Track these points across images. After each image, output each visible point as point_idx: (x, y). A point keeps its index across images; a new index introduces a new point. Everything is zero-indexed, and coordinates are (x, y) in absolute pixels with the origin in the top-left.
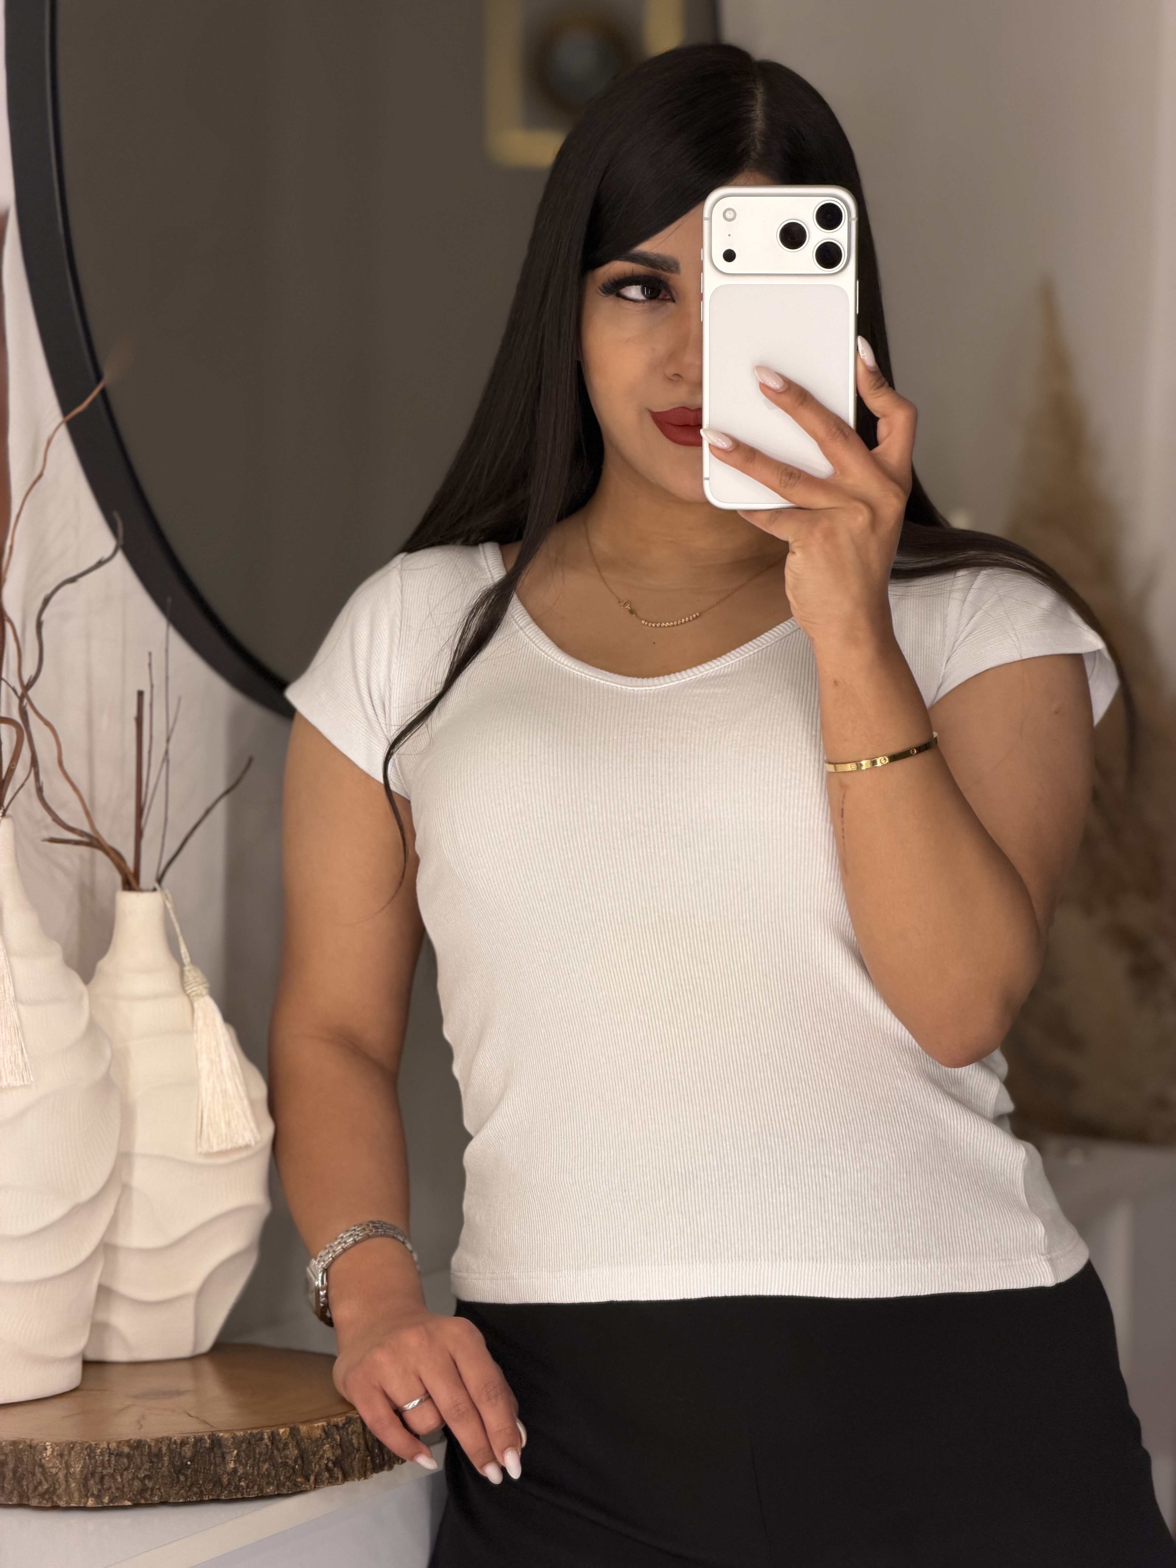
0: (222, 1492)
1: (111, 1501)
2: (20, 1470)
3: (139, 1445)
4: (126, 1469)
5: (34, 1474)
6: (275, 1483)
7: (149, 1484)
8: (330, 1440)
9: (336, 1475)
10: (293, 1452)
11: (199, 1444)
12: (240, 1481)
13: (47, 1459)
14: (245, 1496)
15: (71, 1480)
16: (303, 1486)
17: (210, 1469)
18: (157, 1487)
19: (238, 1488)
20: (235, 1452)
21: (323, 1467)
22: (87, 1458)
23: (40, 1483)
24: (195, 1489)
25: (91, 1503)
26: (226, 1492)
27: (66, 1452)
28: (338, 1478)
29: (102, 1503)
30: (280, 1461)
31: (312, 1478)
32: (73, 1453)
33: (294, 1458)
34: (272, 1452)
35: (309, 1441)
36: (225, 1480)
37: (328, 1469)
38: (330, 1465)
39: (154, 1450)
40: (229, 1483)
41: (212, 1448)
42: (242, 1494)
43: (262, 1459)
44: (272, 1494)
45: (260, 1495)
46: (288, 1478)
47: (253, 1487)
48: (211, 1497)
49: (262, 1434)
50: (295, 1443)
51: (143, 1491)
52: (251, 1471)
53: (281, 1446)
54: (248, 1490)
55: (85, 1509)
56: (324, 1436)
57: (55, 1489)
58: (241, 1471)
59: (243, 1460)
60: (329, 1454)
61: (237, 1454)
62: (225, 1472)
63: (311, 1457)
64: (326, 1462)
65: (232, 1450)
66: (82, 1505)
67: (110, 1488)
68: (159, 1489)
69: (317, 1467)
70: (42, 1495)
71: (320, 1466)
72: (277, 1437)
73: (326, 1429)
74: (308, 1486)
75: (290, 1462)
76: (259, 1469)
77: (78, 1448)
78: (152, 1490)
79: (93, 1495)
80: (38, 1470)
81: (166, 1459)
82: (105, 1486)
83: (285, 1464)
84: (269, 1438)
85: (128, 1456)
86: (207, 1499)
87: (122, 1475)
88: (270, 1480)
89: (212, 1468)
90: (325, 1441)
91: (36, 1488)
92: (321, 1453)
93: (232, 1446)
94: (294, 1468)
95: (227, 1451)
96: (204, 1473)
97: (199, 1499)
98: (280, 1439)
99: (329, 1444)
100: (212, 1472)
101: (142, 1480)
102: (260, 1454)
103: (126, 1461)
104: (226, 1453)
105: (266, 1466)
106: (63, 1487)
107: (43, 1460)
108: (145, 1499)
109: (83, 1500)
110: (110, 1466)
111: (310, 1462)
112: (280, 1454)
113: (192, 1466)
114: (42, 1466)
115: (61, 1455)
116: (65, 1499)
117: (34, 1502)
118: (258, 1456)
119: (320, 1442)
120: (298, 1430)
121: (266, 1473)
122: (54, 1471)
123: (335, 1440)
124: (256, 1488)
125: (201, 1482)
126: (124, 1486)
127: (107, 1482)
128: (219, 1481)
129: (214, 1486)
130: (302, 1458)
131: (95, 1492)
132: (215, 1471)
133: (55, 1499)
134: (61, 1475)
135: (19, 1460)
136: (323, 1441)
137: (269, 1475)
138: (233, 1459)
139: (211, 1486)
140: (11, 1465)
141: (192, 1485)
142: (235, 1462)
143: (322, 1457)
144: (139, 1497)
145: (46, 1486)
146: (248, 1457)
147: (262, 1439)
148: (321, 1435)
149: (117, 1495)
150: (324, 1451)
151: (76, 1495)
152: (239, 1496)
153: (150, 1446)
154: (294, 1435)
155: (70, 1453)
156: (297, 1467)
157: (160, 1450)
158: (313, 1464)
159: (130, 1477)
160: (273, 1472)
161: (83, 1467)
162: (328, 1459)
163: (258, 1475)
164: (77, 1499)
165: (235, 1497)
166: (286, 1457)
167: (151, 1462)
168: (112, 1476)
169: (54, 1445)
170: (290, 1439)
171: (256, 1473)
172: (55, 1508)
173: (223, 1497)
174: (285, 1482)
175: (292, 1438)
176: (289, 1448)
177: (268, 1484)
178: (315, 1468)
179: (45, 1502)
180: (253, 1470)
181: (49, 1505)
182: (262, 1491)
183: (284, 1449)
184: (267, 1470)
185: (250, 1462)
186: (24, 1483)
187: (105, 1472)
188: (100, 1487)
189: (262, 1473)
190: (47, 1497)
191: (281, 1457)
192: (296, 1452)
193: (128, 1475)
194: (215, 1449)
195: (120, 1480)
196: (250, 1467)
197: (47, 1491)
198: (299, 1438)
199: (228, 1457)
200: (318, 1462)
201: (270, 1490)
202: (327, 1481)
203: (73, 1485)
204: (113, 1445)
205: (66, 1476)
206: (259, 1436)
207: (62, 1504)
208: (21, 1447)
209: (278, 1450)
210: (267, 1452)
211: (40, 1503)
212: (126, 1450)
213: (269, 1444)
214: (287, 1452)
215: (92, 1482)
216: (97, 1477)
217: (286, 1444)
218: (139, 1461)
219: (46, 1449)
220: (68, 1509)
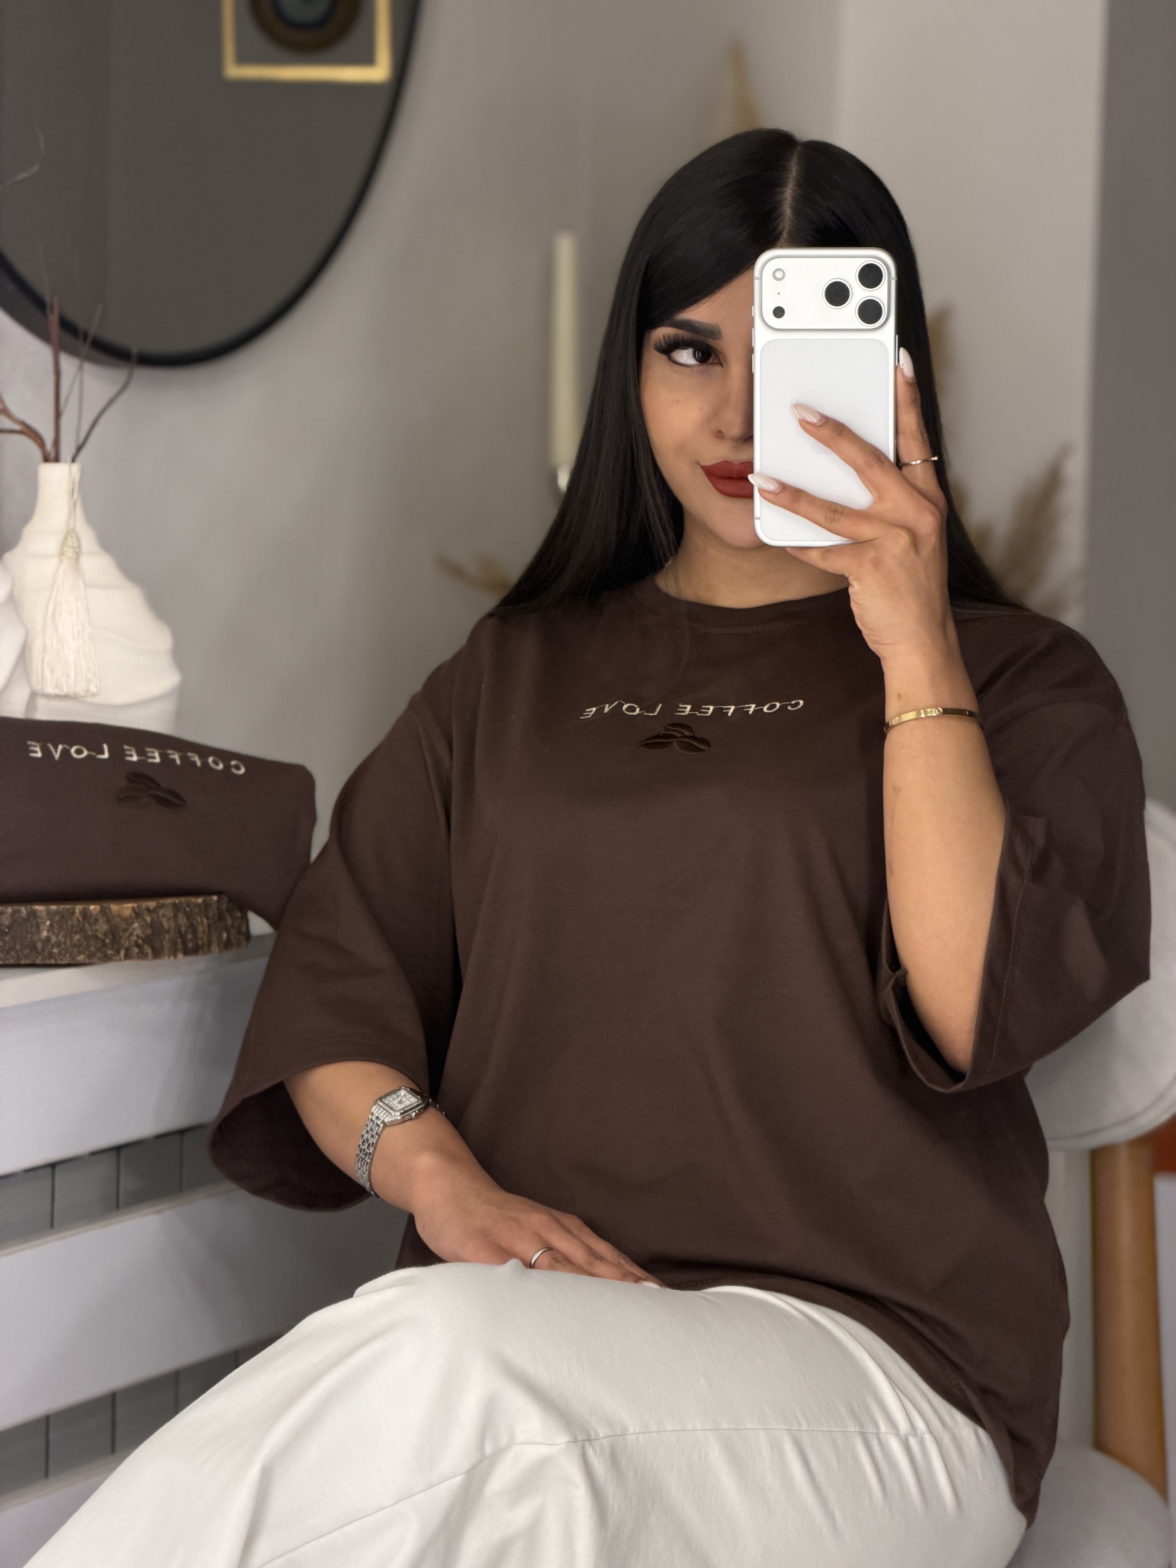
0: (37, 957)
6: (87, 953)
8: (140, 920)
9: (145, 951)
10: (102, 927)
11: (16, 914)
12: (53, 948)
14: (59, 962)
16: (114, 958)
17: (26, 937)
19: (51, 955)
20: (48, 923)
21: (132, 942)
24: (13, 953)
26: (40, 957)
28: (147, 955)
30: (90, 933)
31: (122, 953)
33: (103, 932)
34: (84, 926)
35: (119, 919)
36: (39, 945)
37: (137, 945)
38: (140, 942)
40: (43, 950)
41: (27, 920)
42: (55, 960)
43: (74, 930)
44: (83, 962)
45: (72, 962)
46: (99, 950)
47: (65, 955)
48: (28, 962)
49: (74, 909)
50: (105, 919)
52: (63, 940)
53: (92, 921)
54: (61, 957)
56: (133, 915)
58: (54, 939)
59: (56, 931)
60: (138, 932)
61: (51, 925)
62: (40, 940)
63: (122, 934)
64: (135, 938)
65: (45, 920)
69: (127, 942)
71: (130, 941)
72: (88, 913)
73: (137, 910)
74: (118, 958)
75: (100, 935)
76: (71, 940)
83: (96, 937)
84: (80, 913)
86: (23, 962)
88: (82, 949)
89: (29, 936)
90: (135, 920)
92: (131, 930)
93: (45, 917)
94: (103, 941)
95: (42, 921)
96: (21, 940)
97: (16, 962)
98: (91, 916)
99: (138, 922)
100: (29, 940)
102: (72, 926)
104: (41, 923)
105: (77, 937)
111: (121, 937)
112: (91, 927)
113: (11, 934)
118: (70, 928)
119: (130, 921)
120: (110, 909)
121: (78, 943)
123: (145, 920)
124: (68, 955)
125: (18, 947)
128: (35, 948)
129: (31, 951)
130: (114, 934)
132: (31, 939)
136: (133, 919)
137: (80, 945)
138: (46, 928)
139: (27, 951)
141: (11, 949)
142: (48, 931)
143: (131, 934)
146: (60, 928)
147: (73, 913)
148: (131, 915)
150: (134, 929)
152: (53, 962)
154: (106, 913)
156: (108, 941)
158: (123, 940)
160: (85, 944)
162: (138, 936)
163: (71, 944)
165: (48, 962)
166: (97, 930)
170: (100, 916)
171: (68, 943)
173: (38, 962)
174: (96, 952)
175: (103, 915)
176: (99, 924)
177: (80, 953)
178: (125, 942)
180: (66, 939)
182: (73, 959)
183: (95, 924)
184: (78, 940)
185: (63, 932)
189: (73, 942)
191: (91, 931)
192: (105, 927)
194: (31, 920)
196: (63, 937)
198: (110, 916)
199: (41, 926)
200: (128, 938)
201: (81, 958)
202: (136, 956)
206: (72, 910)
209: (89, 924)
210: (78, 925)
213: (80, 918)
214: (97, 927)
217: (97, 920)
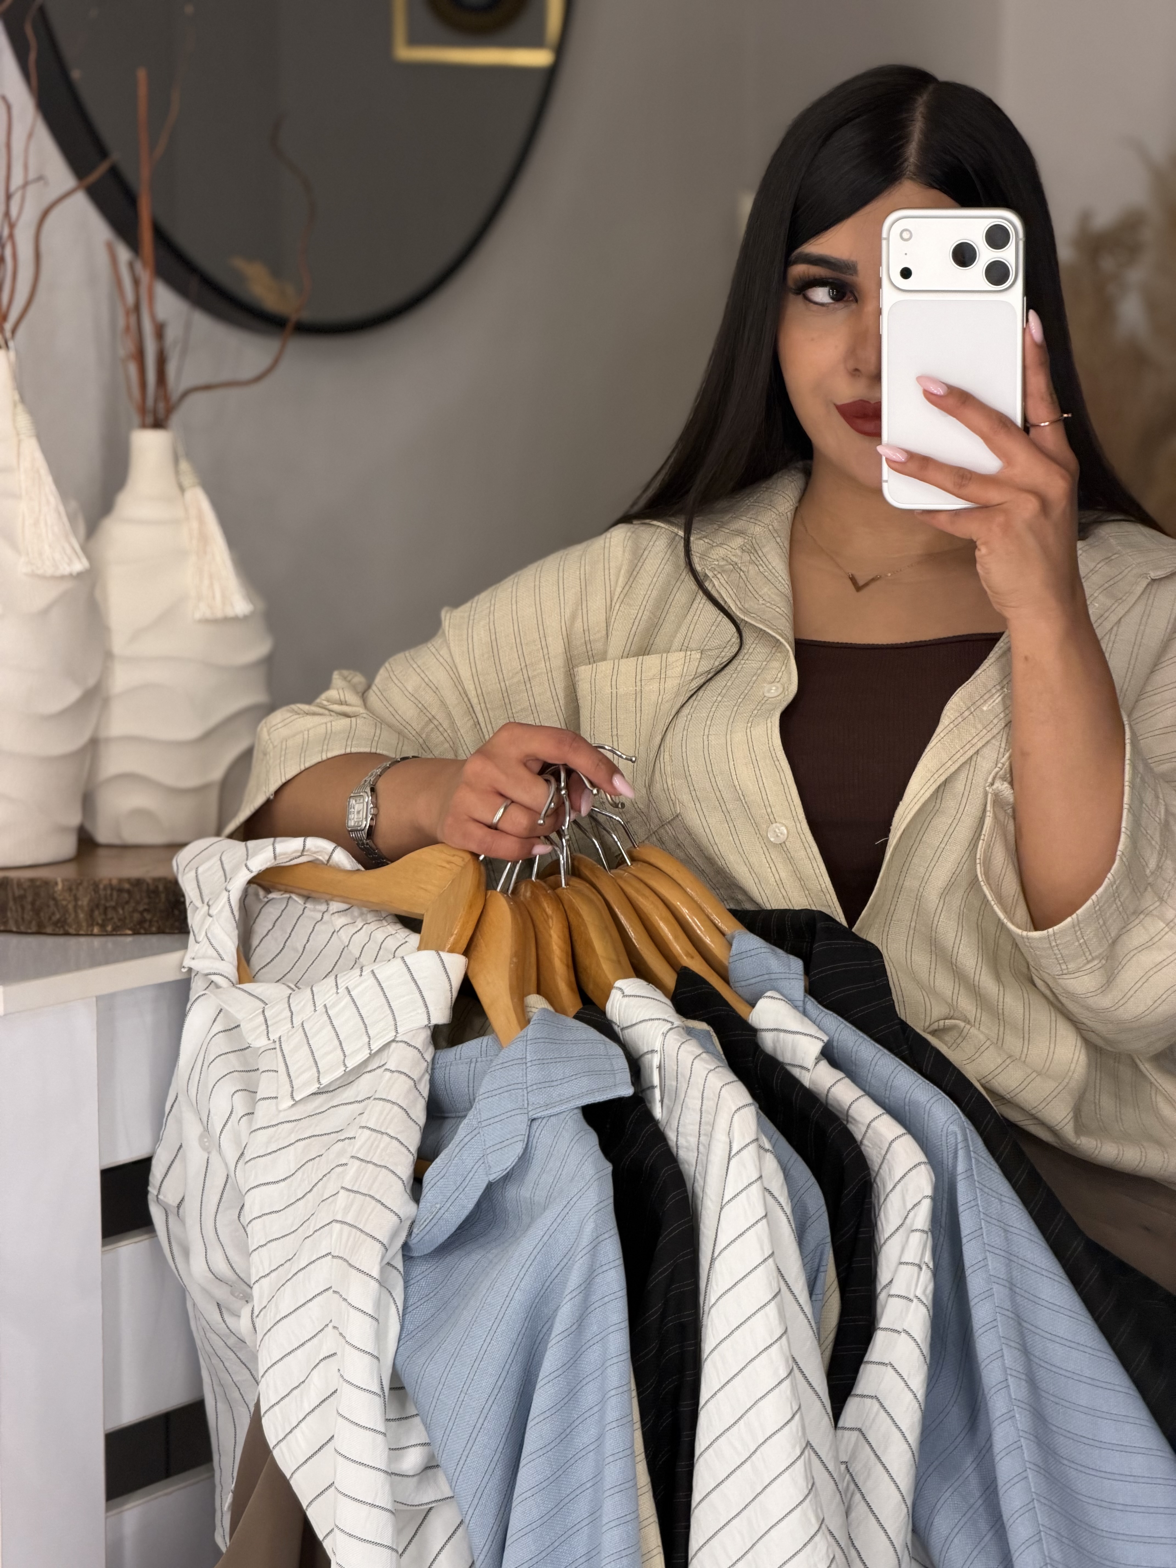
1: (114, 929)
2: (38, 903)
3: (138, 883)
4: (127, 903)
5: (48, 906)
7: (148, 916)
13: (59, 893)
15: (79, 911)
18: (155, 919)
22: (93, 893)
23: (53, 914)
25: (96, 930)
27: (74, 887)
29: (106, 931)
32: (81, 888)
39: (152, 887)
51: (141, 922)
55: (92, 935)
57: (66, 919)
66: (89, 933)
67: (112, 918)
68: (157, 922)
70: (55, 924)
77: (85, 884)
78: (151, 921)
79: (98, 924)
80: (52, 903)
81: (163, 896)
82: (109, 916)
85: (129, 892)
87: (123, 909)
91: (50, 918)
101: (141, 913)
103: (126, 896)
106: (73, 916)
107: (56, 895)
108: (145, 929)
109: (90, 929)
110: (112, 899)
114: (54, 899)
115: (70, 889)
116: (74, 927)
117: (49, 930)
122: (64, 903)
126: (125, 918)
127: (110, 914)
131: (100, 922)
133: (67, 928)
134: (70, 907)
135: (37, 895)
140: (30, 898)
144: (138, 927)
145: (58, 916)
149: (119, 924)
151: (84, 924)
153: (148, 884)
155: (77, 889)
157: (157, 887)
159: (131, 909)
161: (91, 900)
164: (85, 928)
167: (149, 897)
168: (114, 908)
169: (63, 881)
172: (67, 934)
179: (57, 930)
181: (61, 932)
186: (42, 914)
187: (108, 904)
188: (103, 917)
190: (59, 925)
193: (129, 908)
195: (121, 912)
197: (59, 921)
203: (82, 916)
204: (114, 882)
205: (76, 907)
207: (72, 931)
208: (38, 883)
211: (54, 930)
212: (127, 886)
215: (96, 913)
216: (102, 909)
218: (138, 897)
219: (56, 884)
220: (78, 935)
